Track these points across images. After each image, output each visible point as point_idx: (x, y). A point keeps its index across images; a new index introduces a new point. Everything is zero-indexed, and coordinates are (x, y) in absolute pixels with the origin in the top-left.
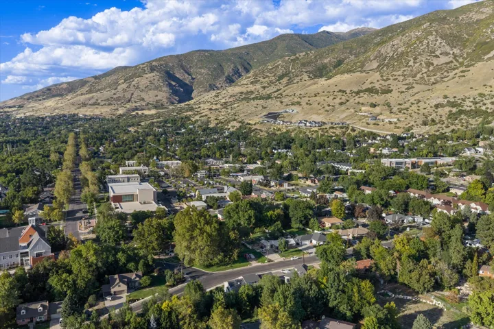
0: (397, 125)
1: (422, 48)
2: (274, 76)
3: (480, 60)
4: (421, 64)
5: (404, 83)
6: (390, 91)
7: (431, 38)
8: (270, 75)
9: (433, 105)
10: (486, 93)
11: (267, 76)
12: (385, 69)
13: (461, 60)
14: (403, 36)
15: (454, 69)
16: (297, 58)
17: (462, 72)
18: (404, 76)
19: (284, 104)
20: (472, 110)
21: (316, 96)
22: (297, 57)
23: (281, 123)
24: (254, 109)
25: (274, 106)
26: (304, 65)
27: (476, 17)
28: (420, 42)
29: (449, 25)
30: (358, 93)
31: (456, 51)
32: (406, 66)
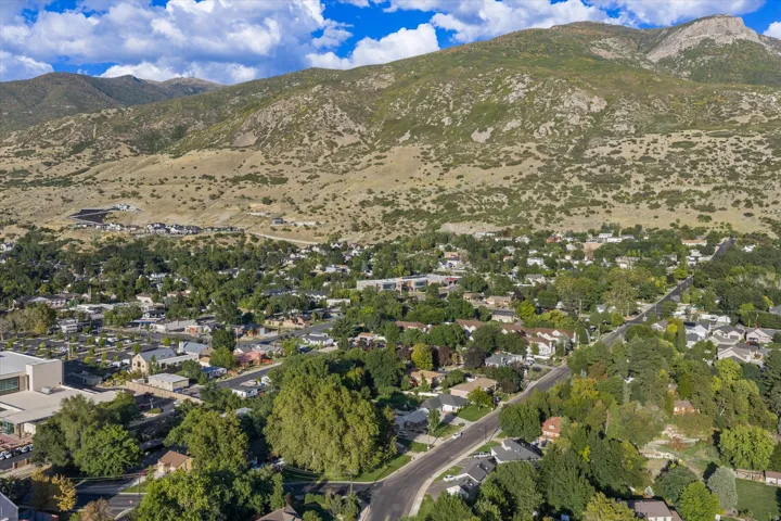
0: (318, 231)
1: (317, 120)
2: (64, 144)
3: (396, 143)
4: (320, 143)
5: (303, 168)
6: (285, 181)
7: (328, 107)
8: (54, 142)
9: (357, 202)
10: (420, 188)
11: (49, 145)
12: (268, 146)
13: (369, 141)
14: (286, 99)
15: (365, 153)
16: (105, 118)
17: (378, 158)
18: (301, 158)
19: (108, 195)
20: (411, 210)
21: (162, 183)
22: (102, 116)
23: (118, 228)
24: (44, 203)
25: (88, 199)
26: (118, 129)
27: (377, 85)
28: (314, 112)
29: (346, 91)
30: (235, 181)
31: (362, 128)
32: (300, 145)
